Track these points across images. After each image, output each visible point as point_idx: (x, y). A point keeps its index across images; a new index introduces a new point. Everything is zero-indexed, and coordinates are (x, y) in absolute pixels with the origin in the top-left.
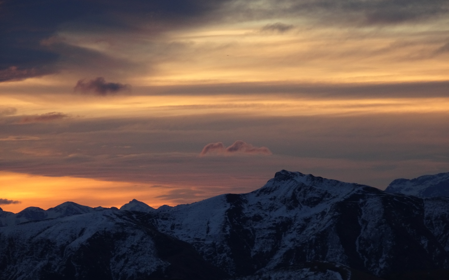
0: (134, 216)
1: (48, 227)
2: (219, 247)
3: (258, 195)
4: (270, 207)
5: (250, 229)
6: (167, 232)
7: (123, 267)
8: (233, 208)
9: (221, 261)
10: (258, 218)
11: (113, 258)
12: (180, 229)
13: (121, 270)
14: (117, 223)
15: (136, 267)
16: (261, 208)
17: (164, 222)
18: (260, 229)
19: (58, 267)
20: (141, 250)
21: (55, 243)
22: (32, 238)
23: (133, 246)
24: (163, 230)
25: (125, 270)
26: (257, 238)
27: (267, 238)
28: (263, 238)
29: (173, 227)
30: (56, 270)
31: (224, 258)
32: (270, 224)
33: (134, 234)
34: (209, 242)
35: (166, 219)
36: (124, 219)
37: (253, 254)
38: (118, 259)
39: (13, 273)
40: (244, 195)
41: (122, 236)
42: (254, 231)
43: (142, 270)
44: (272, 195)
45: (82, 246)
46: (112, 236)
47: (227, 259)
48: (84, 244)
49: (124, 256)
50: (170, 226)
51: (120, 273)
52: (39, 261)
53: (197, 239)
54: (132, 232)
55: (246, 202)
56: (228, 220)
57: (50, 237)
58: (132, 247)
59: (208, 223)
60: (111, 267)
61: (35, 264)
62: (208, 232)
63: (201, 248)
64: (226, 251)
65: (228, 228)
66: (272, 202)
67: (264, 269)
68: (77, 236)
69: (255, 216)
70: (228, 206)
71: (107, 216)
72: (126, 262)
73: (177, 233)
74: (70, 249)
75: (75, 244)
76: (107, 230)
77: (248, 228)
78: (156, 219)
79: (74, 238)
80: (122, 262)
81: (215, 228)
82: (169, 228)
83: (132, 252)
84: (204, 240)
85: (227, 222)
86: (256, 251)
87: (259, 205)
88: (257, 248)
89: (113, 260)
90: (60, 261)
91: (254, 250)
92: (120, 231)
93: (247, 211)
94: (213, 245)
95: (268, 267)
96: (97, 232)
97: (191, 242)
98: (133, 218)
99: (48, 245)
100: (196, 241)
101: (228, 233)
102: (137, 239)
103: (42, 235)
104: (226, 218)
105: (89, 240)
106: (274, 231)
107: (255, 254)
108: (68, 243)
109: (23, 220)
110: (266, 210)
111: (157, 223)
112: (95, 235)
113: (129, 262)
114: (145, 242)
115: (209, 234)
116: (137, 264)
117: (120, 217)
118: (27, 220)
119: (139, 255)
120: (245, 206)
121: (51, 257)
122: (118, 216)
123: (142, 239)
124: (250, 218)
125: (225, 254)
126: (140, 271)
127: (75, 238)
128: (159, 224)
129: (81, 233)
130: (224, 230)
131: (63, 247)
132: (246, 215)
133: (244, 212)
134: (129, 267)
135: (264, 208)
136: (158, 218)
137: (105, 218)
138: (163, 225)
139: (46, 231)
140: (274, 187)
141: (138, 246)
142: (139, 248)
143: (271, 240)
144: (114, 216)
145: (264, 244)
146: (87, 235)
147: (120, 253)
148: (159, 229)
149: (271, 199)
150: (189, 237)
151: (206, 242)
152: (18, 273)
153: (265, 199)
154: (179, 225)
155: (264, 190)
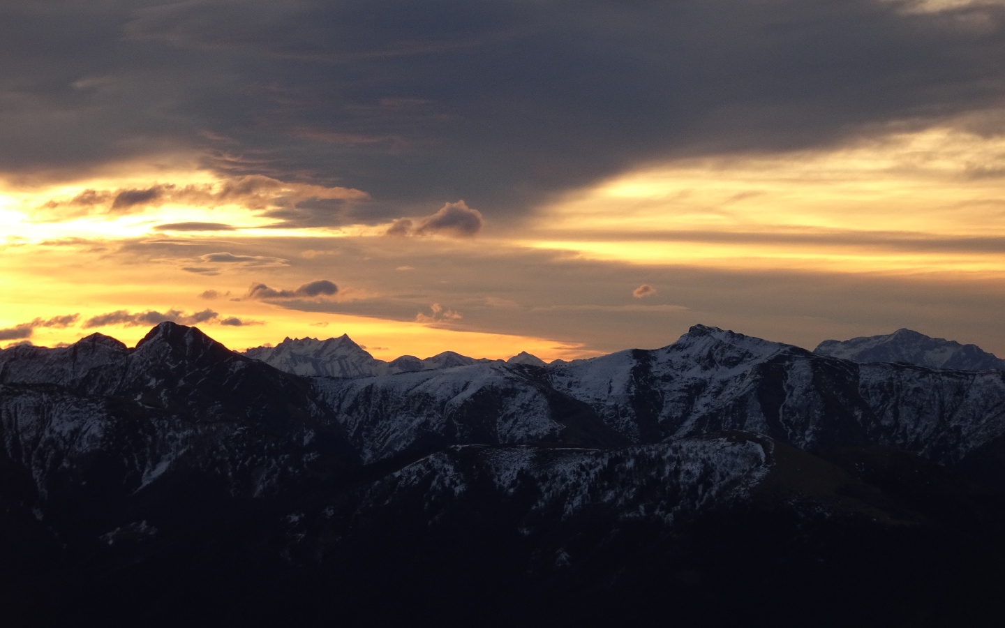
0: (526, 370)
1: (428, 379)
2: (622, 409)
3: (669, 352)
4: (682, 367)
5: (659, 391)
6: (563, 389)
7: (511, 428)
8: (640, 365)
9: (624, 426)
10: (667, 378)
11: (501, 418)
12: (578, 387)
13: (509, 432)
14: (506, 378)
15: (526, 429)
16: (672, 367)
17: (559, 379)
18: (670, 391)
19: (437, 425)
20: (532, 409)
21: (434, 398)
22: (408, 391)
23: (523, 404)
24: (558, 388)
25: (514, 431)
26: (667, 402)
27: (678, 402)
28: (672, 401)
29: (570, 384)
30: (435, 429)
31: (628, 422)
32: (682, 386)
33: (525, 391)
34: (611, 403)
35: (563, 375)
36: (515, 373)
37: (660, 419)
38: (506, 419)
39: (385, 430)
40: (653, 351)
41: (512, 393)
42: (663, 393)
43: (533, 433)
44: (685, 352)
45: (465, 401)
46: (500, 392)
47: (631, 423)
48: (467, 400)
49: (512, 415)
50: (566, 384)
51: (508, 435)
52: (416, 417)
53: (596, 399)
54: (523, 388)
55: (655, 359)
56: (634, 379)
57: (429, 391)
58: (522, 406)
59: (611, 382)
60: (498, 428)
61: (411, 421)
62: (610, 392)
63: (601, 410)
64: (630, 414)
65: (633, 389)
66: (684, 360)
67: (672, 438)
68: (461, 390)
69: (665, 376)
70: (635, 363)
71: (496, 369)
72: (515, 422)
73: (576, 392)
74: (451, 405)
75: (458, 400)
76: (494, 385)
77: (656, 389)
78: (551, 374)
79: (456, 393)
80: (511, 422)
81: (618, 389)
82: (565, 386)
83: (523, 411)
84: (605, 401)
85: (632, 381)
86: (664, 416)
87: (670, 363)
88: (665, 412)
89: (500, 420)
90: (440, 418)
91: (662, 414)
92: (510, 386)
93: (655, 369)
94: (616, 407)
95: (677, 435)
96: (484, 387)
97: (590, 402)
98: (524, 372)
99: (426, 399)
100: (595, 402)
101: (633, 394)
102: (529, 396)
103: (420, 388)
104: (631, 377)
105: (473, 396)
106: (685, 394)
107: (662, 419)
108: (449, 398)
109: (396, 369)
110: (677, 370)
111: (552, 379)
112: (481, 390)
113: (518, 423)
114: (538, 401)
115: (611, 394)
116: (528, 426)
117: (510, 370)
118: (401, 371)
119: (530, 416)
120: (654, 363)
121: (429, 413)
122: (507, 369)
123: (534, 397)
124: (659, 378)
125: (628, 418)
126: (531, 433)
127: (458, 393)
128: (555, 380)
129: (465, 388)
130: (628, 390)
131: (443, 403)
132: (655, 374)
133: (652, 371)
134: (519, 429)
135: (675, 367)
136: (554, 373)
137: (493, 371)
138: (559, 382)
139: (424, 384)
140: (687, 344)
141: (529, 405)
142: (531, 407)
143: (681, 404)
144: (504, 370)
145: (674, 408)
146: (471, 391)
147: (508, 412)
148: (555, 386)
149: (684, 357)
150: (589, 397)
151: (608, 403)
152: (391, 430)
153: (677, 357)
154: (577, 382)
155: (676, 347)
